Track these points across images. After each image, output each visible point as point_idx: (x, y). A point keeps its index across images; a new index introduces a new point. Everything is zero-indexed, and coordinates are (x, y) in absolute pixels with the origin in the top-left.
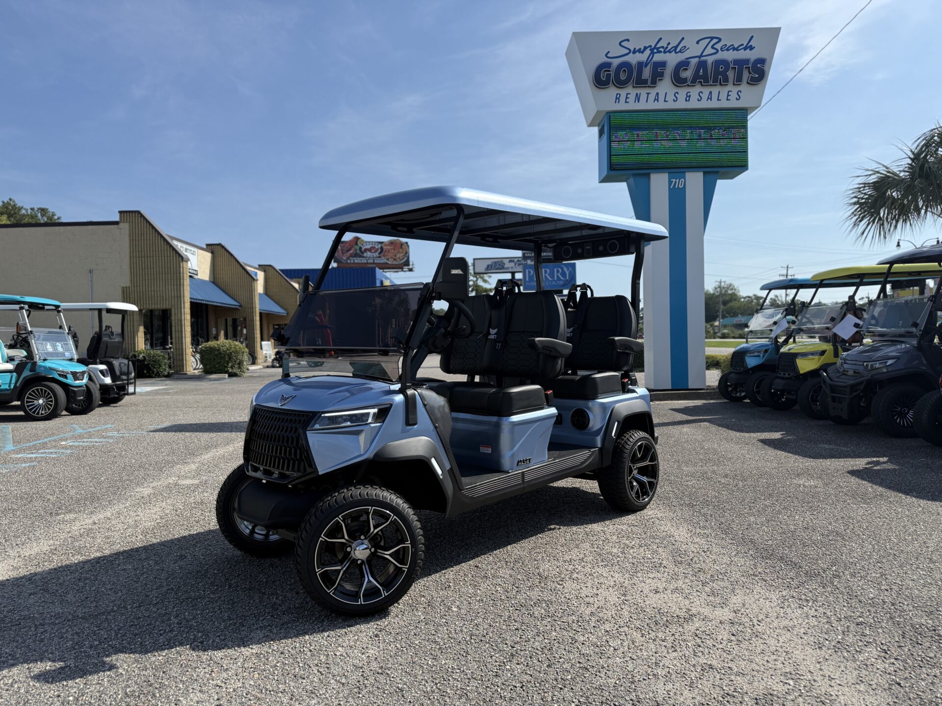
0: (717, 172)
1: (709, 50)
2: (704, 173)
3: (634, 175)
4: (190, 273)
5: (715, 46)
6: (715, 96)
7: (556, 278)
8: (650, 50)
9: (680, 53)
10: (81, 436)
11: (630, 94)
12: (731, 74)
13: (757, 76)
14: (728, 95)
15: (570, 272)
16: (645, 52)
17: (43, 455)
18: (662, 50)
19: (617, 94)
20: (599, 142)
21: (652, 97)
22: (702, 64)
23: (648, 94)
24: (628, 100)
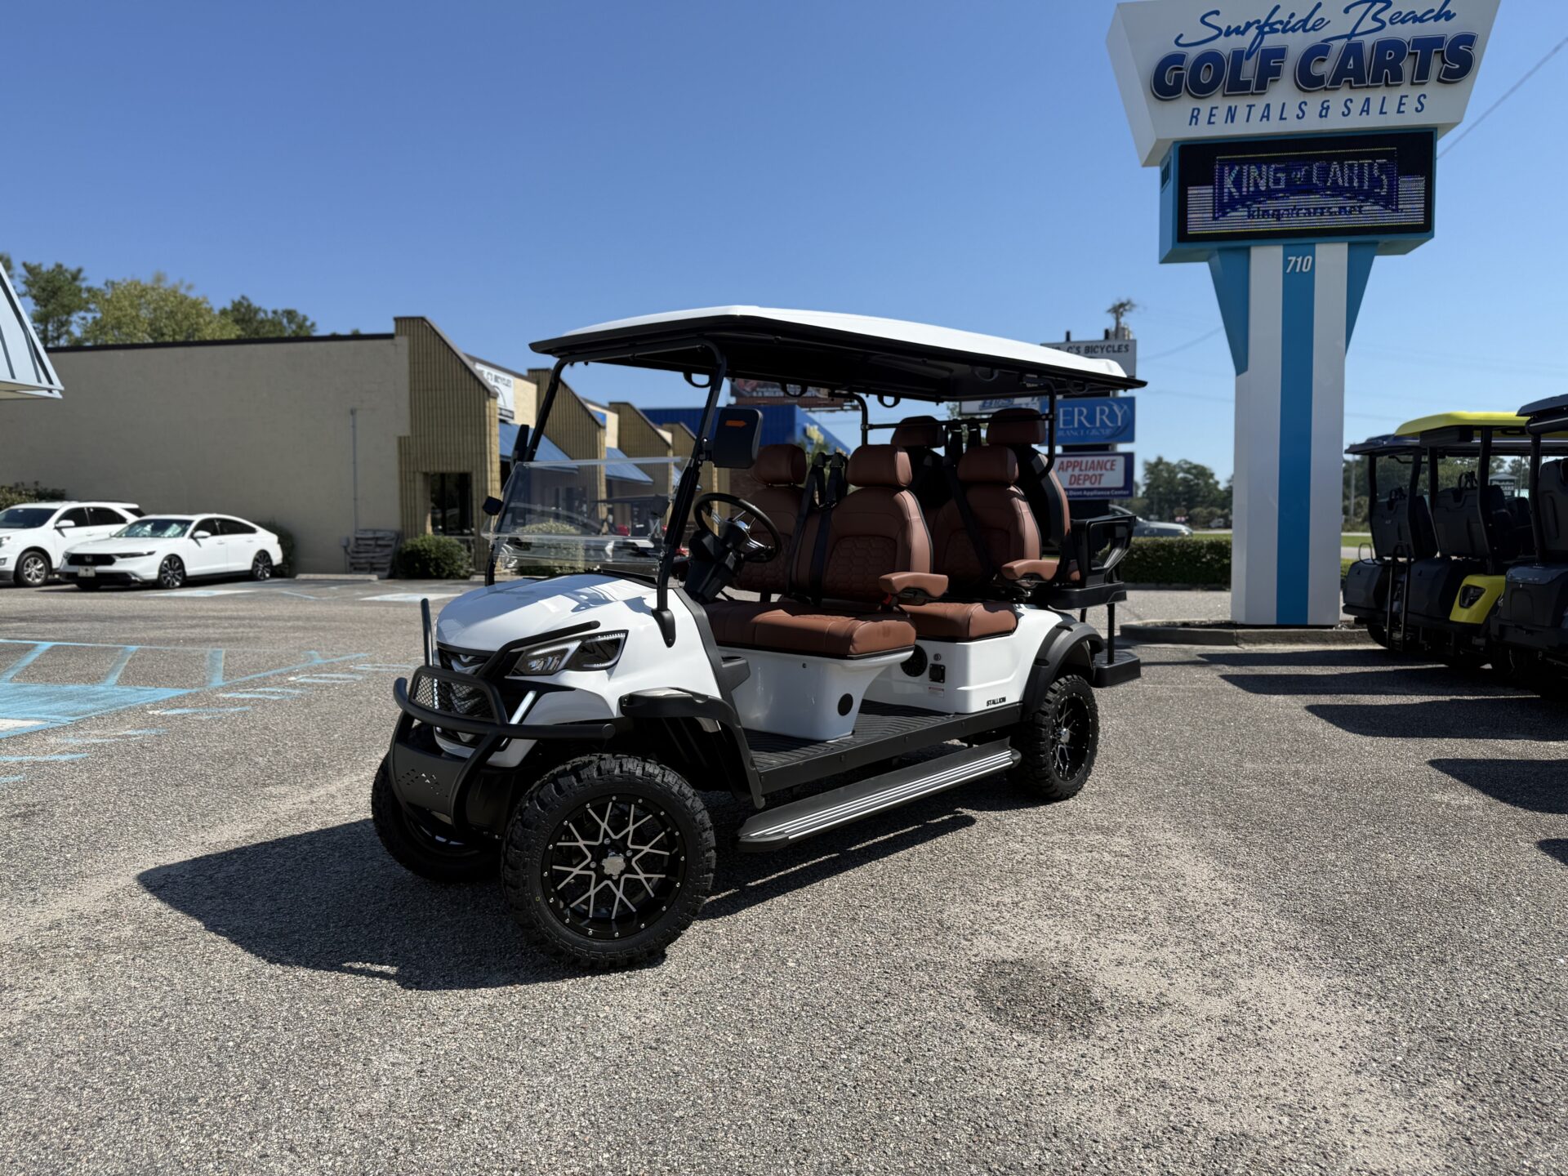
0: (1376, 243)
1: (1368, 24)
2: (1350, 245)
3: (1220, 250)
4: (501, 414)
5: (1379, 16)
6: (1375, 106)
7: (1098, 424)
8: (1257, 28)
9: (1312, 32)
10: (319, 669)
11: (1217, 108)
12: (1407, 66)
13: (1457, 66)
14: (1401, 104)
15: (1125, 412)
16: (1247, 33)
17: (260, 696)
18: (1279, 26)
19: (1194, 110)
20: (1162, 192)
21: (1257, 112)
22: (1353, 50)
23: (1250, 107)
24: (1212, 120)
